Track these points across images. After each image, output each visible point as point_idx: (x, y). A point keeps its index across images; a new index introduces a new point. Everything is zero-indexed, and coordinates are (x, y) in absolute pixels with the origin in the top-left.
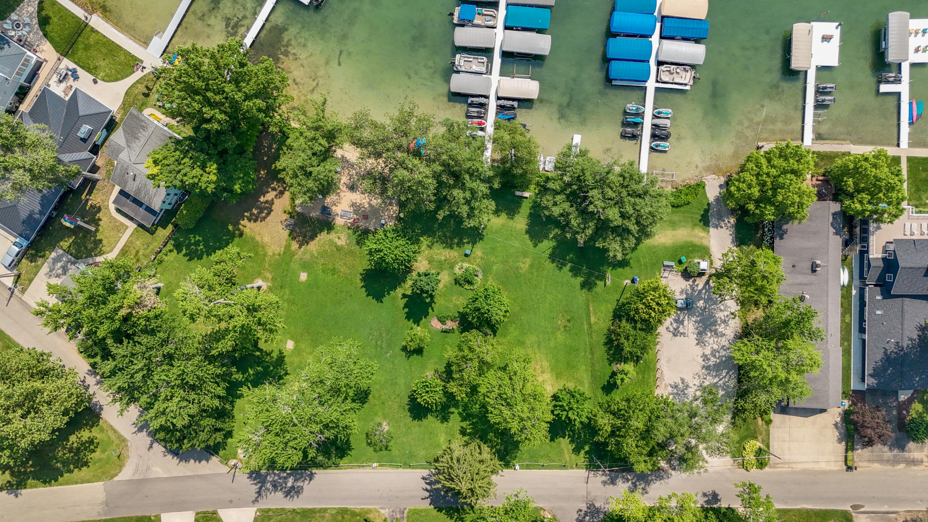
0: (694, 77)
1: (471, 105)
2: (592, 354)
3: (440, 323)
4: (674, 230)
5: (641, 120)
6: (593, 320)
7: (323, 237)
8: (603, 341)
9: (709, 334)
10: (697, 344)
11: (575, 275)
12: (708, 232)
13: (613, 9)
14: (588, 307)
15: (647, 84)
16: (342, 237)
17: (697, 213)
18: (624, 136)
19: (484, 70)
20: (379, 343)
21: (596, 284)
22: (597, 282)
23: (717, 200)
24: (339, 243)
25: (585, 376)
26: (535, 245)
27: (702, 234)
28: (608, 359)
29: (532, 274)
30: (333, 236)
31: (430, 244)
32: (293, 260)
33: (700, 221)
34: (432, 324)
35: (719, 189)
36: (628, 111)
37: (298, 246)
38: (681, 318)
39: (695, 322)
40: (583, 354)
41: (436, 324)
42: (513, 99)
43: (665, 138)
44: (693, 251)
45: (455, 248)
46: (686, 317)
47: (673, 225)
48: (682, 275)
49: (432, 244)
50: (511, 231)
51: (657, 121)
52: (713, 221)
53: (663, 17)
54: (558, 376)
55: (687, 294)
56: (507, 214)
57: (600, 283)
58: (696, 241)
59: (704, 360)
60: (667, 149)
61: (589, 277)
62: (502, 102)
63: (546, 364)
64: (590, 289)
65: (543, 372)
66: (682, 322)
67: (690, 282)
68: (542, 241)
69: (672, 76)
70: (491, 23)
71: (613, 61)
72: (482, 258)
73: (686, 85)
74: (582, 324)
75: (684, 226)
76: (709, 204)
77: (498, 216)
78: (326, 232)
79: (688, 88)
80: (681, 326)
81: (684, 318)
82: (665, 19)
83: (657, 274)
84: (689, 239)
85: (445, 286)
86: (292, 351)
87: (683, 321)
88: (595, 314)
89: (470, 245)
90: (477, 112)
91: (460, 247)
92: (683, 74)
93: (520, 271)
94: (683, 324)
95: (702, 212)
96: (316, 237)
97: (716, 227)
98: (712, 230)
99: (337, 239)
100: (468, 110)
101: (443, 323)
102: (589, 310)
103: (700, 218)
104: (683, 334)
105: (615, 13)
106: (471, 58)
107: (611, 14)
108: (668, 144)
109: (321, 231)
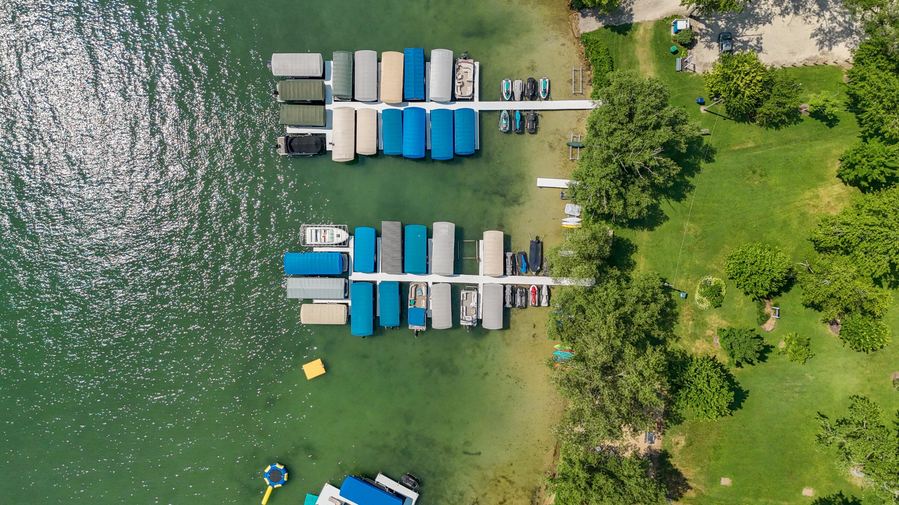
0: (465, 59)
1: (513, 304)
2: (790, 141)
3: (769, 321)
4: (638, 63)
5: (518, 113)
6: (751, 145)
7: (676, 462)
8: (774, 130)
9: (757, 10)
10: (770, 23)
11: (698, 170)
12: (638, 24)
13: (400, 156)
14: (734, 151)
15: (477, 110)
16: (676, 440)
17: (618, 39)
18: (534, 131)
19: (474, 293)
20: (797, 390)
21: (707, 145)
22: (705, 144)
23: (600, 18)
24: (683, 443)
25: (818, 148)
26: (667, 218)
27: (641, 30)
28: (795, 124)
29: (701, 219)
30: (675, 451)
31: (675, 339)
32: (707, 494)
33: (625, 34)
34: (770, 329)
35: (587, 18)
36: (507, 129)
37: (689, 491)
38: (740, 44)
39: (743, 28)
40: (792, 152)
41: (769, 325)
42: (505, 257)
43: (534, 83)
44: (662, 39)
45: (677, 310)
46: (738, 39)
47: (632, 64)
48: (691, 49)
49: (675, 336)
50: (652, 247)
51: (517, 95)
52: (624, 20)
53: (404, 100)
54: (821, 179)
55: (712, 41)
56: (632, 253)
57: (706, 140)
58: (649, 36)
59: (788, 14)
60: (547, 80)
61: (699, 154)
62: (509, 270)
63: (808, 194)
64: (713, 151)
65: (818, 197)
66: (745, 43)
67: (698, 38)
68: (662, 211)
69: (466, 83)
70: (424, 289)
71: (456, 151)
72: (687, 278)
73: (474, 67)
74: (756, 156)
75: (634, 52)
76: (606, 27)
77: (635, 263)
78: (670, 459)
79: (477, 64)
80: (750, 43)
81: (740, 41)
82: (406, 97)
83: (691, 76)
84: (648, 45)
85: (724, 317)
86: (815, 489)
87: (743, 42)
88: (743, 143)
89: (672, 293)
90: (521, 297)
91: (676, 305)
92: (462, 71)
93: (698, 233)
94: (748, 41)
95: (616, 33)
96: (677, 470)
97: (631, 16)
98: (635, 20)
99: (679, 446)
100: (519, 307)
101: (768, 317)
102: (739, 150)
103: (622, 35)
104: (759, 40)
105: (405, 154)
106: (463, 308)
107: (406, 158)
108: (541, 80)
109: (670, 465)
